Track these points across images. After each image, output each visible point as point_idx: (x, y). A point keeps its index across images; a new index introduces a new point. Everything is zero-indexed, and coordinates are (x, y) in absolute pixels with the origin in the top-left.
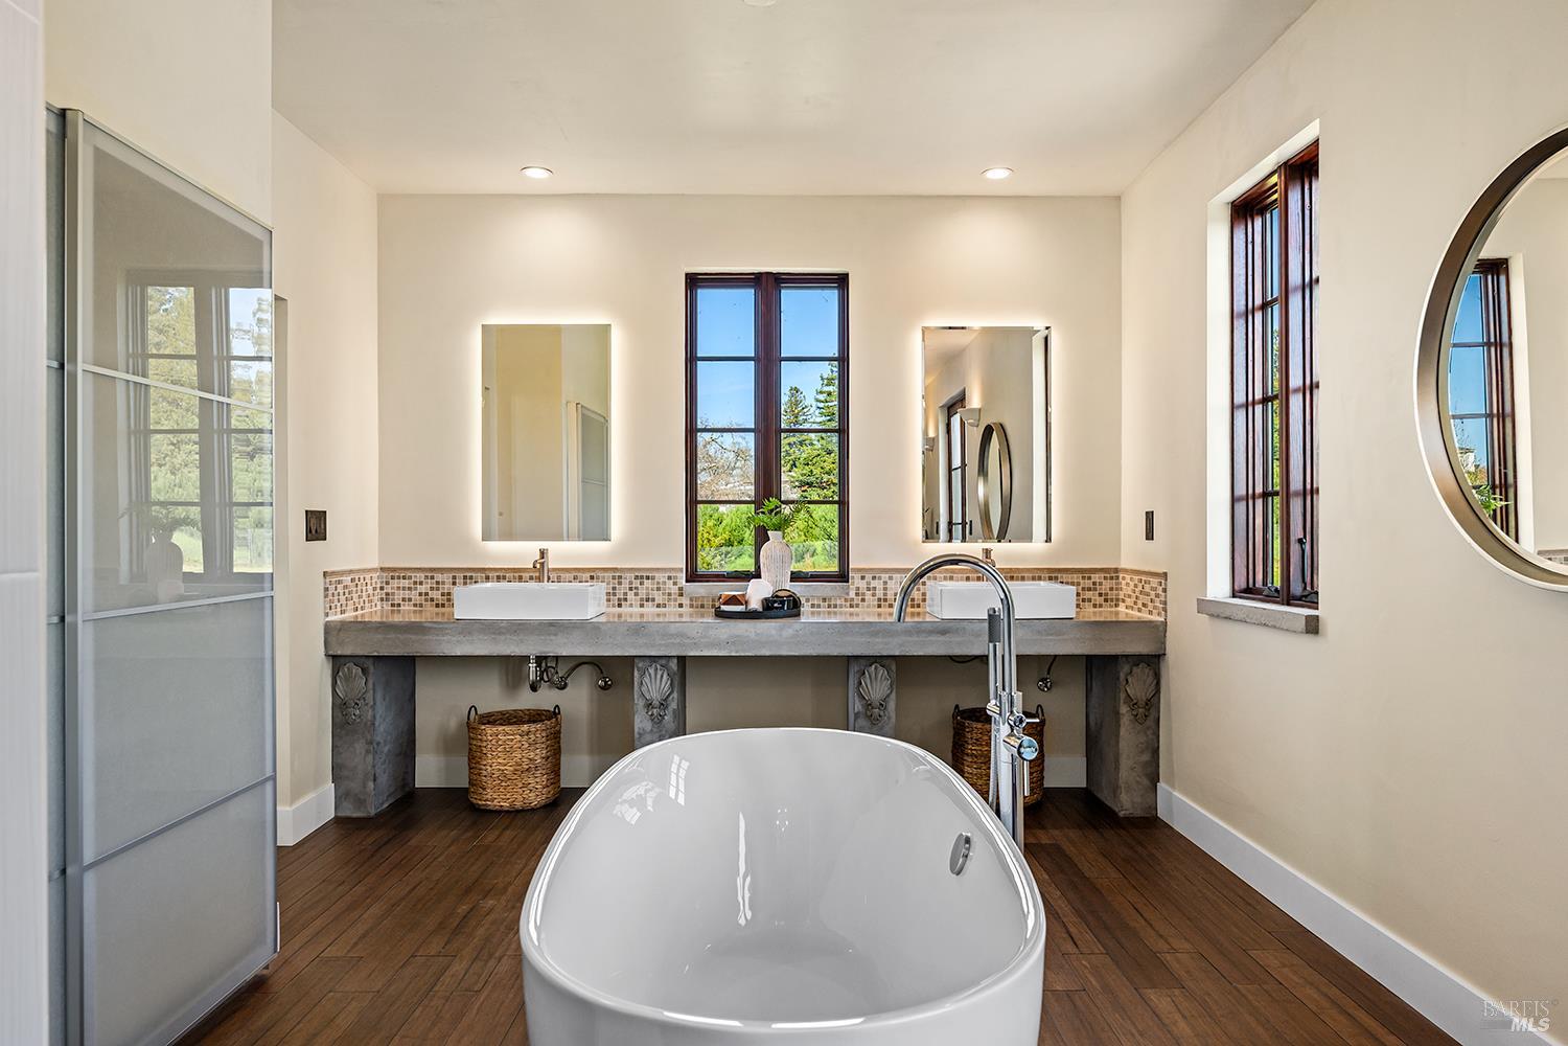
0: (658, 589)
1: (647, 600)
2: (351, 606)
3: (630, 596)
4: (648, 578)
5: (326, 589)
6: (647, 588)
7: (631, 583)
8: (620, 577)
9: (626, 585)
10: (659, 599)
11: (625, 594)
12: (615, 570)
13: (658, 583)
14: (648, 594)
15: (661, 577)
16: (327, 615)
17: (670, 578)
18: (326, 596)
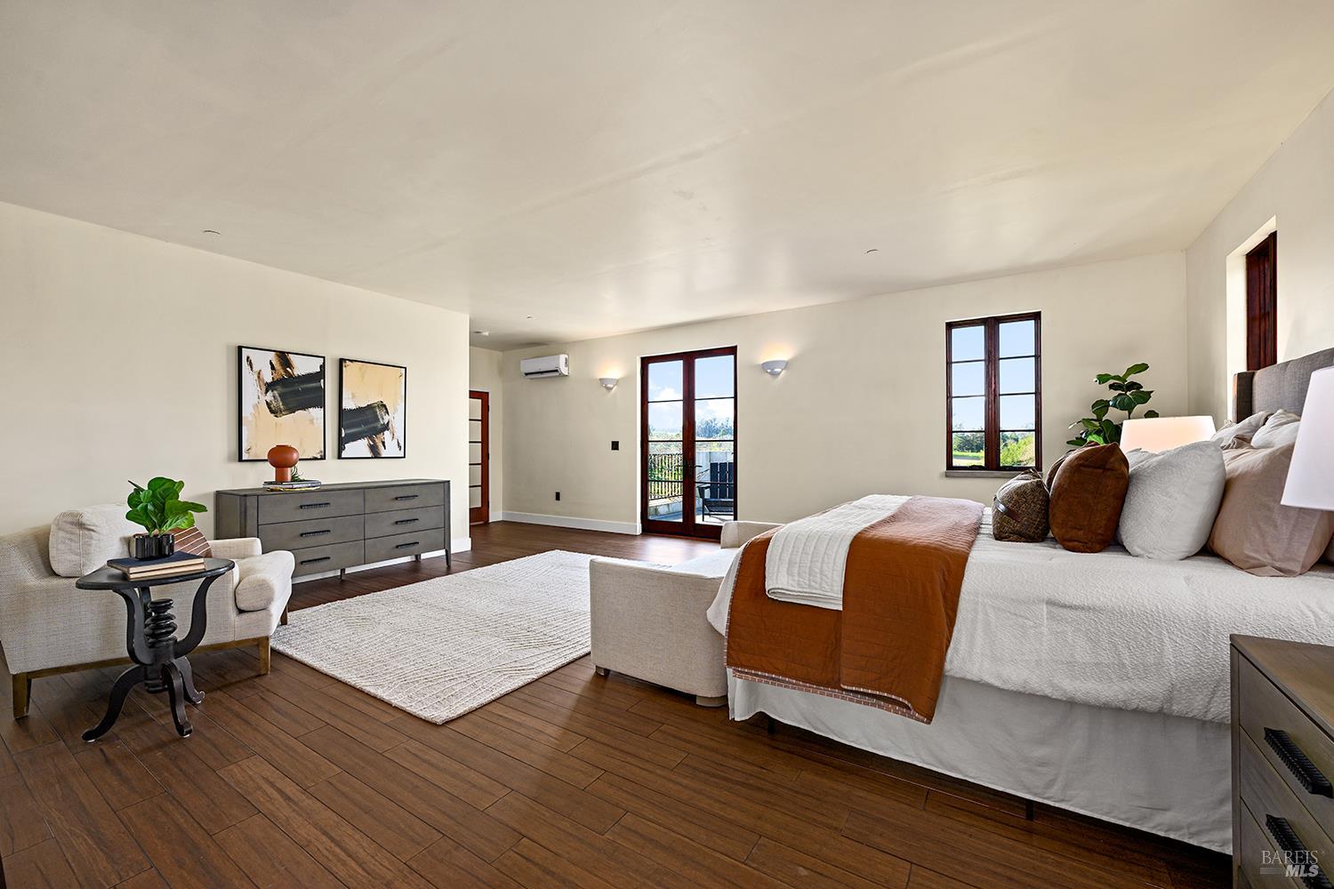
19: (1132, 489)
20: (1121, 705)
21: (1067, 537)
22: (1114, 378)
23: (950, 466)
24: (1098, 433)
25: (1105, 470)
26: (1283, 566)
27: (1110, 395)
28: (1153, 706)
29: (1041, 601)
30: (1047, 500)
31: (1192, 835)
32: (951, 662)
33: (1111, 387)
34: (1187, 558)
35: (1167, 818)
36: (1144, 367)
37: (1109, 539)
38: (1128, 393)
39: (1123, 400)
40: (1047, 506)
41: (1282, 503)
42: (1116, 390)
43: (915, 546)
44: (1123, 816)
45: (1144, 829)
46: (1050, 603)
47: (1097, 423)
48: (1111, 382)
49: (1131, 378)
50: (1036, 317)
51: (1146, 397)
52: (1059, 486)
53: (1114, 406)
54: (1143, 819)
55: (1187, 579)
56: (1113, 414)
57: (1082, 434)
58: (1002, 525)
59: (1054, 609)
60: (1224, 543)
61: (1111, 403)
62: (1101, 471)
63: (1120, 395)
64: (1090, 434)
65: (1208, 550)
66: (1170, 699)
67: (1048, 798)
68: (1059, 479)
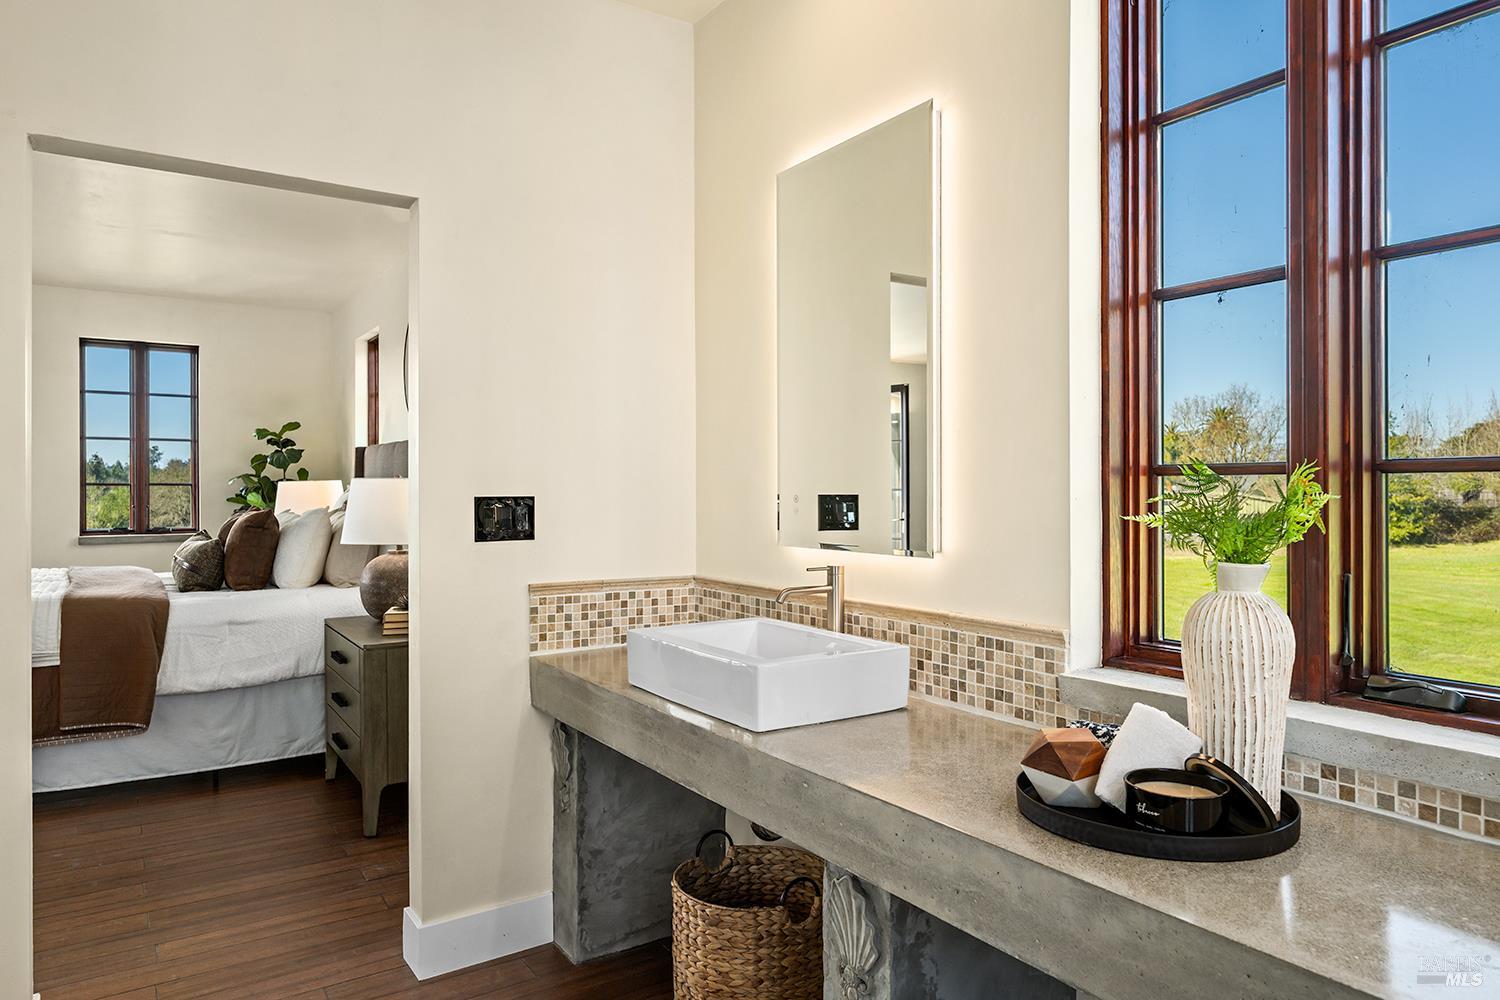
0: (1019, 675)
1: (1000, 695)
2: (568, 637)
3: (971, 680)
4: (1000, 645)
5: (534, 611)
6: (999, 669)
7: (971, 651)
8: (954, 636)
9: (962, 656)
10: (1021, 699)
11: (963, 673)
12: (944, 619)
13: (1018, 661)
14: (1000, 682)
15: (1024, 647)
16: (534, 647)
17: (1039, 653)
18: (533, 620)
19: (281, 542)
20: (272, 679)
21: (239, 582)
22: (272, 434)
23: (83, 531)
24: (256, 490)
25: (264, 529)
26: (354, 582)
27: (269, 450)
28: (289, 674)
29: (222, 624)
30: (223, 556)
31: (309, 750)
32: (160, 683)
33: (269, 441)
34: (312, 586)
35: (296, 745)
36: (295, 426)
37: (265, 580)
38: (284, 450)
39: (278, 458)
40: (223, 560)
41: (342, 542)
42: (273, 445)
43: (125, 599)
44: (274, 754)
45: (286, 757)
46: (230, 623)
47: (256, 480)
48: (269, 437)
49: (286, 435)
50: (194, 350)
51: (296, 456)
52: (232, 543)
53: (271, 463)
54: (284, 751)
55: (308, 596)
56: (270, 471)
57: (242, 491)
58: (187, 580)
59: (232, 627)
60: (332, 575)
61: (269, 460)
62: (260, 530)
63: (277, 451)
64: (250, 492)
65: (323, 580)
66: (297, 667)
67: (229, 763)
68: (232, 537)
